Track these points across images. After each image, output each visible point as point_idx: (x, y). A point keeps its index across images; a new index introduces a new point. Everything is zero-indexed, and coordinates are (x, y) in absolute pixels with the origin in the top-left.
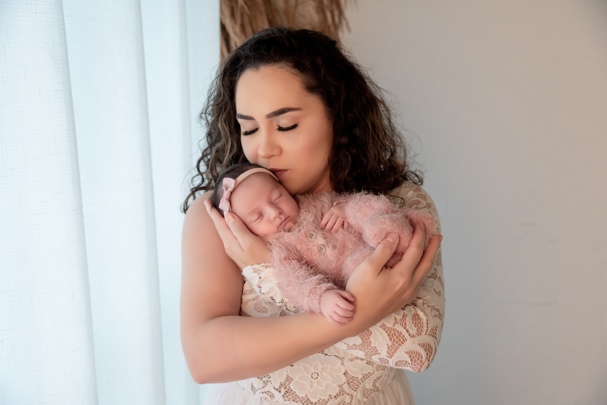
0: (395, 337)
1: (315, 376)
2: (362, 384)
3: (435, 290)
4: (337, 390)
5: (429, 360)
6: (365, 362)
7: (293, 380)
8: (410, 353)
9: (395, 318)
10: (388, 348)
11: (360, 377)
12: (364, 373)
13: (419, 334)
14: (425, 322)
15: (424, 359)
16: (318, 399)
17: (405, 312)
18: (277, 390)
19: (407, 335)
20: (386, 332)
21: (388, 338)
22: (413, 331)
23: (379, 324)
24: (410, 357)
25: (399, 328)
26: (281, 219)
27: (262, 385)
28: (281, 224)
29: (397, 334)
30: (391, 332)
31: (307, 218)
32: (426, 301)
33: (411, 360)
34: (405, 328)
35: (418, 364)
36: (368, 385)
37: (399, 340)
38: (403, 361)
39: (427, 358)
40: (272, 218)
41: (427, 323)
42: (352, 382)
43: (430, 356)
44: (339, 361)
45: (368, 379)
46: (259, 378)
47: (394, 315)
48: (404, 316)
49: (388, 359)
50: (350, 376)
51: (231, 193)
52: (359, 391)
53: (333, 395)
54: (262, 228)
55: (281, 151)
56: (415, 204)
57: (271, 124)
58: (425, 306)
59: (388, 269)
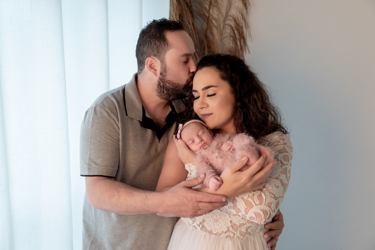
0: (248, 204)
1: (216, 221)
2: (239, 228)
3: (275, 185)
4: (226, 229)
5: (265, 218)
6: (240, 218)
7: (205, 221)
8: (256, 214)
9: (249, 195)
10: (245, 209)
11: (238, 224)
12: (240, 223)
13: (261, 204)
14: (264, 199)
15: (263, 217)
16: (216, 232)
17: (255, 193)
18: (198, 225)
19: (254, 204)
20: (244, 201)
21: (245, 204)
22: (258, 202)
23: (240, 197)
24: (255, 215)
25: (250, 200)
26: (202, 143)
27: (192, 222)
28: (202, 146)
29: (249, 203)
30: (246, 201)
31: (215, 143)
32: (268, 189)
33: (256, 217)
34: (253, 200)
35: (259, 219)
36: (243, 229)
37: (250, 206)
38: (252, 217)
39: (264, 217)
40: (198, 143)
41: (266, 200)
42: (234, 226)
43: (266, 216)
44: (228, 215)
45: (243, 227)
46: (191, 219)
47: (248, 193)
48: (254, 195)
49: (246, 215)
50: (233, 223)
51: (181, 131)
52: (238, 232)
53: (224, 231)
54: (194, 147)
55: (208, 106)
56: (277, 142)
57: (204, 93)
58: (267, 192)
59: (240, 172)
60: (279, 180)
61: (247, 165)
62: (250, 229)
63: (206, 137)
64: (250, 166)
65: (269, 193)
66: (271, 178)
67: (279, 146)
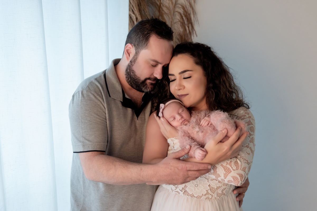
0: (227, 170)
1: (196, 186)
2: (217, 191)
4: (206, 192)
5: (242, 181)
6: (218, 181)
7: (187, 187)
8: (233, 177)
9: (227, 162)
10: (224, 174)
11: (216, 187)
13: (237, 169)
14: (240, 164)
15: (239, 180)
16: (197, 195)
17: (231, 160)
18: (181, 191)
19: (232, 170)
20: (223, 168)
21: (224, 170)
22: (235, 168)
23: (220, 164)
24: (233, 179)
25: (228, 166)
26: (182, 120)
27: (175, 188)
28: (182, 122)
29: (228, 169)
30: (225, 168)
31: (193, 120)
32: (242, 156)
33: (234, 180)
34: (231, 166)
35: (237, 182)
36: (220, 192)
37: (229, 171)
38: (230, 181)
39: (240, 180)
40: (179, 120)
41: (241, 165)
42: (212, 189)
43: (242, 179)
44: (207, 180)
45: (219, 189)
46: (174, 185)
47: (226, 161)
48: (231, 162)
49: (225, 179)
50: (211, 187)
51: (163, 110)
52: (216, 194)
53: (204, 194)
54: (175, 123)
55: (184, 87)
56: (243, 116)
57: (181, 77)
58: (241, 158)
59: (221, 143)
60: (249, 148)
61: (227, 137)
62: (224, 190)
63: (185, 114)
64: (229, 137)
65: (243, 160)
66: (243, 147)
67: (245, 119)
